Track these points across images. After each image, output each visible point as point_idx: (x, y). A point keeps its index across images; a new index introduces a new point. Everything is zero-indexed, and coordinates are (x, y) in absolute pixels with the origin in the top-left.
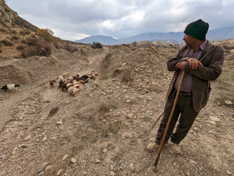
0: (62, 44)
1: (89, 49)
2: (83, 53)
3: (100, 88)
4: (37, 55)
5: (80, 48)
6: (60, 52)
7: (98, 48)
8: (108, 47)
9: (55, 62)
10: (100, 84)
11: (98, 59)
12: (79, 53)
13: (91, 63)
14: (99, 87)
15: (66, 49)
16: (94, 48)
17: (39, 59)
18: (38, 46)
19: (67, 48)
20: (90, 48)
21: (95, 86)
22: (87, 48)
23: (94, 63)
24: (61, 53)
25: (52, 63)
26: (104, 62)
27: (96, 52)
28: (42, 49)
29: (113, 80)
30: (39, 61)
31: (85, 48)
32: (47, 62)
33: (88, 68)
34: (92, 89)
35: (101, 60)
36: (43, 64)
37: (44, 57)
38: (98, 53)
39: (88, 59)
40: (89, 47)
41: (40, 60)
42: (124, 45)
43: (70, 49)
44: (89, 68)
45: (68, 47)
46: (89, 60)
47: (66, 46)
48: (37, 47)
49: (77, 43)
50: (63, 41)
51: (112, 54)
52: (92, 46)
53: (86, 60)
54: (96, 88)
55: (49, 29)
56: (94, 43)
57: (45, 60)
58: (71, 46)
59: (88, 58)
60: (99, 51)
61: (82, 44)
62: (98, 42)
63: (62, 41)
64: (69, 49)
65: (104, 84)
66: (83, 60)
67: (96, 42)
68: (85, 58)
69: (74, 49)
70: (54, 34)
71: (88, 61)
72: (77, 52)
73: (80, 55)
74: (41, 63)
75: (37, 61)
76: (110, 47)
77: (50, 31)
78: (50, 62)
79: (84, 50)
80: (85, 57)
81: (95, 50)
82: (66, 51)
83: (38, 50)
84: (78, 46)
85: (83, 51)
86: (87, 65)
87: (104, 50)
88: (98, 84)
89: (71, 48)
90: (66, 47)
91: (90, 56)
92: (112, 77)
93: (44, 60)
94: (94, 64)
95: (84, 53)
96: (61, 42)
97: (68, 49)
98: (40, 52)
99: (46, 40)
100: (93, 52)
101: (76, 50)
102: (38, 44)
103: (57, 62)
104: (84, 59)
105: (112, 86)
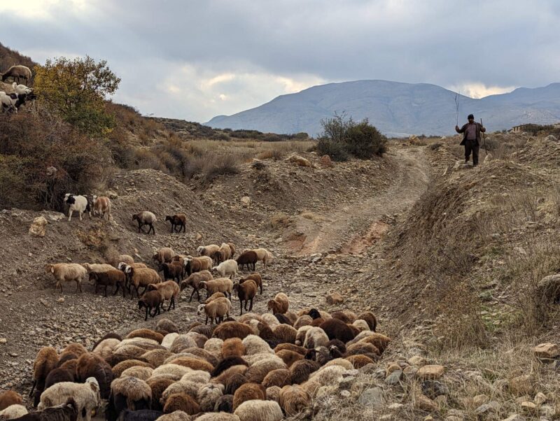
0: (145, 143)
1: (302, 164)
2: (266, 190)
3: (453, 403)
4: (20, 208)
5: (246, 157)
6: (139, 183)
7: (357, 155)
8: (421, 149)
9: (106, 243)
10: (447, 378)
11: (361, 227)
12: (241, 189)
13: (314, 248)
14: (444, 398)
15: (169, 166)
16: (337, 157)
17: (28, 228)
18: (31, 153)
19: (173, 161)
20: (312, 159)
21: (416, 388)
22: (293, 161)
23: (339, 251)
24: (142, 193)
25: (90, 247)
26: (408, 244)
27: (348, 178)
28: (52, 169)
29: (540, 349)
30: (27, 238)
31: (276, 157)
32: (66, 241)
33: (302, 284)
34: (396, 405)
35: (384, 229)
36: (44, 256)
37: (55, 218)
38: (358, 185)
39: (294, 227)
40: (300, 153)
41: (32, 230)
42: (534, 130)
43: (189, 168)
44: (305, 277)
45: (177, 156)
46: (301, 229)
47: (169, 151)
48: (26, 160)
49: (227, 130)
50: (150, 126)
51: (467, 188)
52: (323, 148)
53: (288, 232)
54: (428, 401)
55: (96, 64)
56: (334, 129)
57: (60, 230)
58: (192, 150)
59: (296, 216)
60: (364, 177)
61: (256, 136)
62: (358, 121)
63: (148, 124)
64: (182, 165)
65: (477, 375)
66: (266, 228)
67: (345, 120)
68: (281, 221)
69: (213, 164)
70: (119, 85)
71: (299, 237)
72: (233, 184)
73: (246, 200)
74: (35, 251)
75: (17, 240)
76: (435, 148)
77: (102, 70)
78: (81, 246)
79: (274, 169)
80: (281, 215)
81: (342, 168)
82: (172, 179)
83: (30, 179)
84: (238, 147)
85: (265, 178)
86: (293, 263)
87: (402, 166)
88: (433, 376)
89: (193, 161)
90: (166, 154)
91: (310, 207)
92: (520, 332)
93: (53, 235)
94: (334, 257)
95: (276, 185)
96: (142, 130)
97: (180, 167)
98: (37, 185)
99: (72, 121)
100: (330, 180)
101: (227, 171)
102: (31, 146)
103: (117, 240)
104: (271, 228)
105: (540, 394)
